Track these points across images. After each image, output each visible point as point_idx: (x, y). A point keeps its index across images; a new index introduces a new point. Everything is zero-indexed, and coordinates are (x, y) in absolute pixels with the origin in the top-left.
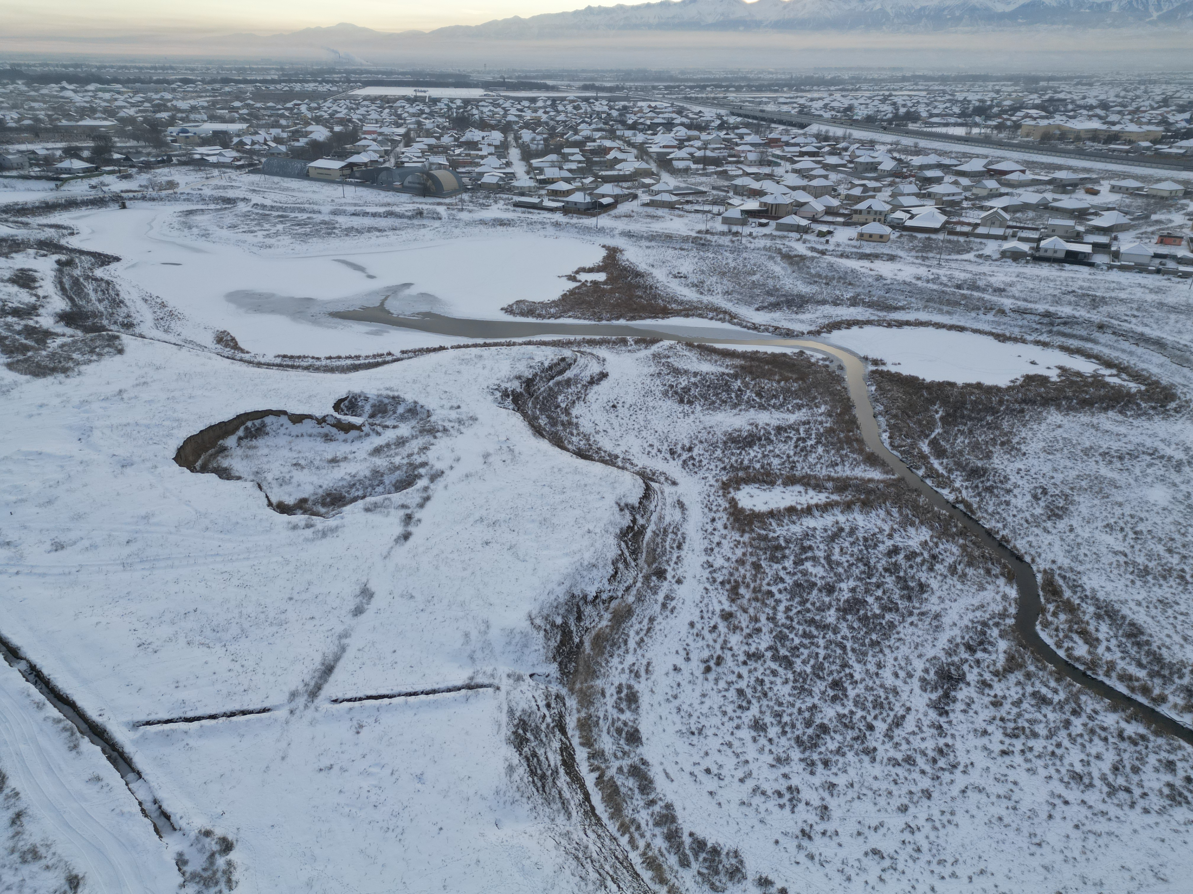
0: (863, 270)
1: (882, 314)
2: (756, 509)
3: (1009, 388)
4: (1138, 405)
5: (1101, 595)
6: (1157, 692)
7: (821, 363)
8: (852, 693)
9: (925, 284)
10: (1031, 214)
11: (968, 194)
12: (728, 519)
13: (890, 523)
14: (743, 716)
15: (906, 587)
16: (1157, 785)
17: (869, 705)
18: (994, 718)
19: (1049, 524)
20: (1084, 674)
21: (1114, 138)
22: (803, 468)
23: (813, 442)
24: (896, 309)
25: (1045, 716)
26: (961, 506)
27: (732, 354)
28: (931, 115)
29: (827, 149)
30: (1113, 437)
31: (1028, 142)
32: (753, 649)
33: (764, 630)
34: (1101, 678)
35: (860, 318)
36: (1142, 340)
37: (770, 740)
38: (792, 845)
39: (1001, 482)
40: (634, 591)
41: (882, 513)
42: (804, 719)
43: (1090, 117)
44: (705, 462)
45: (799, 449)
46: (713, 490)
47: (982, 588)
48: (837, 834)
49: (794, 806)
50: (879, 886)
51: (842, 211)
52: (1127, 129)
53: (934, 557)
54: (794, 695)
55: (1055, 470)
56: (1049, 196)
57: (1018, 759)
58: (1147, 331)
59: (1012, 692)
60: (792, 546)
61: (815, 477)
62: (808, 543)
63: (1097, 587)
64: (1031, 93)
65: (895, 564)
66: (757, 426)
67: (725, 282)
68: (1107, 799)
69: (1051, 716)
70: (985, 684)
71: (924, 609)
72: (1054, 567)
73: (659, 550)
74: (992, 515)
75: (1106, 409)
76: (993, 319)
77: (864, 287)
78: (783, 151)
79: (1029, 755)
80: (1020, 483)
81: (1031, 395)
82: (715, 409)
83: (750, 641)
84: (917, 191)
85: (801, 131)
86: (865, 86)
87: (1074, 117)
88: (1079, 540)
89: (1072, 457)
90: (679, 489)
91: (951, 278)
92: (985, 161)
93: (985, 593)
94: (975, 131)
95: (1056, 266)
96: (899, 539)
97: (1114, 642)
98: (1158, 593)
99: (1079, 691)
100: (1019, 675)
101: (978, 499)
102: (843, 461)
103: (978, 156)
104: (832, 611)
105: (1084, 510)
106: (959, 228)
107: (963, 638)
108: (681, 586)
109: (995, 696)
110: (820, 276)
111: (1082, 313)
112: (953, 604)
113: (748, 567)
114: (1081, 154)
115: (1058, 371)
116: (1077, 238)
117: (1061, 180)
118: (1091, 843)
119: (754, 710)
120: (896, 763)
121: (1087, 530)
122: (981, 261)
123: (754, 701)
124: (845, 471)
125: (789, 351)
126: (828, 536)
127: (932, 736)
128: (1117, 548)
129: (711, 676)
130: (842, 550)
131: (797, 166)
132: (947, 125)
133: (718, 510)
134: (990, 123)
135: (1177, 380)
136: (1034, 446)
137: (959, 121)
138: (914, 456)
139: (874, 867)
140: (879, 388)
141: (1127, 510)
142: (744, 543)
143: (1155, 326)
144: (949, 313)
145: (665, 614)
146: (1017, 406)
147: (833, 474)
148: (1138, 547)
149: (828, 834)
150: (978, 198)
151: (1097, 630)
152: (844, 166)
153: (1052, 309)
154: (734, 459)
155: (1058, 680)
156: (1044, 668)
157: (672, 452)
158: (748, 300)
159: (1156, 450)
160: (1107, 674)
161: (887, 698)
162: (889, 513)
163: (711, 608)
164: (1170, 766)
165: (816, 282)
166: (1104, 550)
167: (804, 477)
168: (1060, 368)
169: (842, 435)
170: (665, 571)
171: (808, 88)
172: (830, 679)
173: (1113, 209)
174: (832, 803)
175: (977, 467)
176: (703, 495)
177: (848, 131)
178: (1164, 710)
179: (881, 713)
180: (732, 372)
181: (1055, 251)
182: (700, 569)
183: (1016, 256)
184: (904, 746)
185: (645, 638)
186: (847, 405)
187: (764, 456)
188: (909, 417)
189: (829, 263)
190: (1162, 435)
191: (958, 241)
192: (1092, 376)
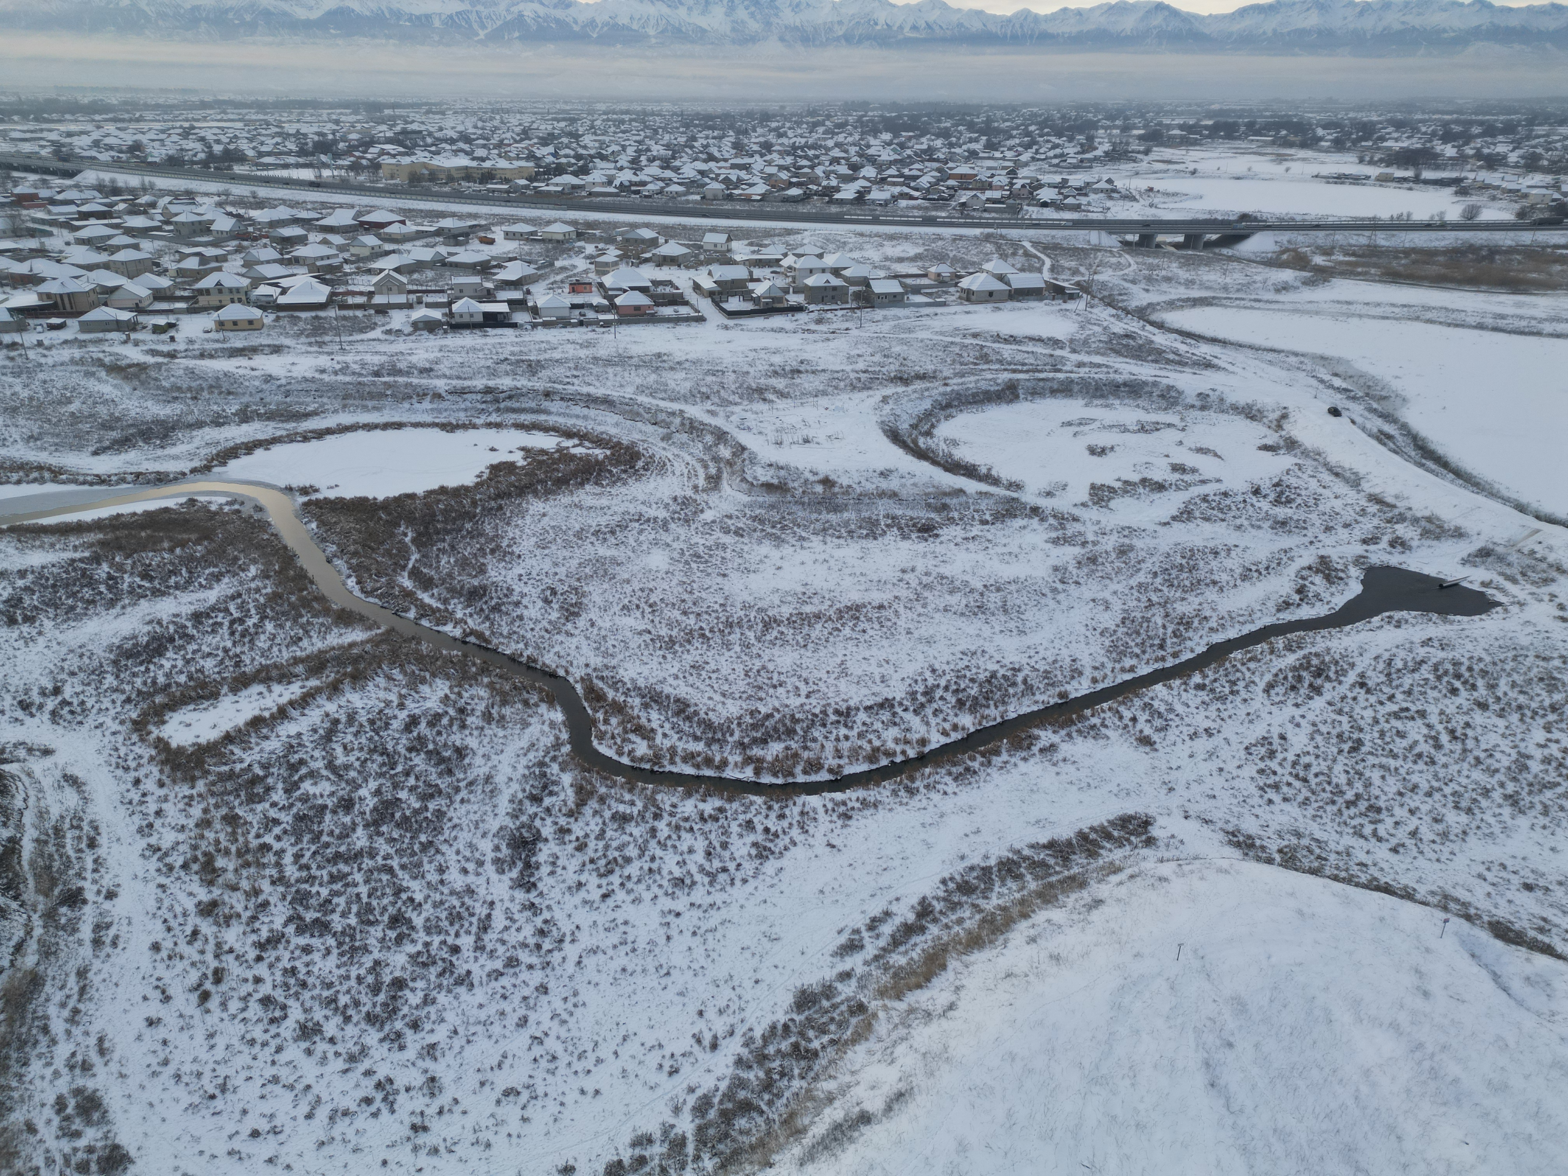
0: (241, 372)
1: (291, 425)
2: (203, 740)
3: (477, 484)
4: (610, 472)
5: (641, 683)
6: (717, 759)
7: (226, 509)
8: (418, 921)
9: (333, 378)
10: (430, 274)
11: (346, 255)
12: (161, 771)
13: (396, 689)
14: (281, 1030)
15: (442, 760)
16: (744, 851)
17: (445, 924)
18: (584, 865)
19: (569, 626)
20: (652, 771)
21: (488, 176)
22: (253, 660)
23: (255, 619)
24: (307, 415)
25: (631, 835)
26: (472, 639)
27: (79, 528)
28: (261, 154)
29: (122, 206)
30: (599, 512)
31: (396, 185)
32: (265, 934)
33: (272, 900)
34: (669, 768)
35: (261, 436)
36: (591, 401)
37: (332, 1040)
38: (404, 1154)
39: (506, 596)
40: (32, 946)
41: (381, 681)
42: (369, 986)
43: (456, 152)
44: (90, 702)
45: (237, 635)
46: (120, 738)
47: (526, 725)
48: (456, 1101)
49: (392, 1103)
50: (526, 1129)
51: (179, 293)
52: (499, 166)
53: (462, 711)
54: (345, 964)
55: (556, 564)
56: (443, 250)
57: (620, 895)
58: (591, 390)
59: (593, 826)
60: (274, 770)
61: (275, 666)
62: (296, 756)
63: (635, 676)
64: (378, 123)
65: (419, 737)
66: (159, 623)
67: (21, 421)
68: (711, 889)
69: (636, 832)
70: (564, 831)
71: (471, 777)
72: (589, 671)
73: (56, 864)
74: (509, 636)
75: (582, 484)
76: (430, 406)
77: (251, 395)
78: (49, 212)
79: (629, 885)
80: (526, 590)
81: (503, 487)
82: (78, 618)
83: (257, 925)
84: (276, 255)
85: (68, 182)
86: (149, 115)
87: (437, 153)
88: (603, 633)
89: (567, 545)
90: (60, 758)
91: (363, 365)
92: (352, 212)
93: (531, 729)
94: (326, 173)
95: (477, 331)
96: (413, 705)
97: (667, 726)
98: (689, 659)
99: (654, 792)
100: (593, 804)
101: (487, 624)
102: (307, 632)
103: (341, 206)
104: (360, 831)
105: (597, 598)
106: (350, 300)
107: (524, 791)
108: (115, 901)
109: (578, 839)
110: (179, 389)
111: (523, 382)
112: (501, 757)
113: (218, 826)
114: (459, 196)
115: (522, 453)
116: (488, 296)
117: (449, 229)
118: (711, 944)
119: (296, 1014)
120: (497, 974)
121: (607, 619)
122: (392, 338)
123: (291, 1002)
124: (314, 644)
125: (171, 503)
126: (322, 737)
127: (528, 920)
128: (640, 628)
129: (214, 1003)
130: (345, 748)
131: (83, 234)
132: (286, 166)
133: (139, 765)
134: (340, 162)
135: (636, 436)
136: (526, 545)
137: (301, 160)
138: (396, 597)
139: (511, 1111)
140: (322, 523)
141: (636, 585)
142: (200, 795)
143: (597, 384)
144: (376, 408)
145: (102, 954)
146: (493, 504)
147: (299, 654)
148: (657, 620)
149: (446, 1109)
150: (359, 259)
151: (649, 720)
152: (158, 229)
153: (491, 383)
154: (138, 682)
155: (630, 791)
156: (615, 783)
157: (25, 706)
158: (77, 443)
159: (641, 515)
160: (672, 762)
161: (463, 904)
162: (390, 678)
163: (178, 910)
164: (749, 825)
165: (176, 398)
166: (629, 634)
167: (258, 671)
168: (522, 449)
169: (293, 598)
170: (80, 890)
171: (55, 116)
172: (386, 918)
173: (515, 259)
174: (437, 1068)
175: (475, 587)
176: (107, 751)
177: (147, 179)
178: (730, 773)
179: (462, 926)
180: (87, 554)
181: (472, 315)
182: (141, 861)
183: (431, 326)
184: (501, 949)
185: (81, 1006)
186: (287, 557)
187: (188, 662)
188: (373, 549)
189: (187, 368)
190: (641, 497)
191: (356, 317)
192: (557, 451)
